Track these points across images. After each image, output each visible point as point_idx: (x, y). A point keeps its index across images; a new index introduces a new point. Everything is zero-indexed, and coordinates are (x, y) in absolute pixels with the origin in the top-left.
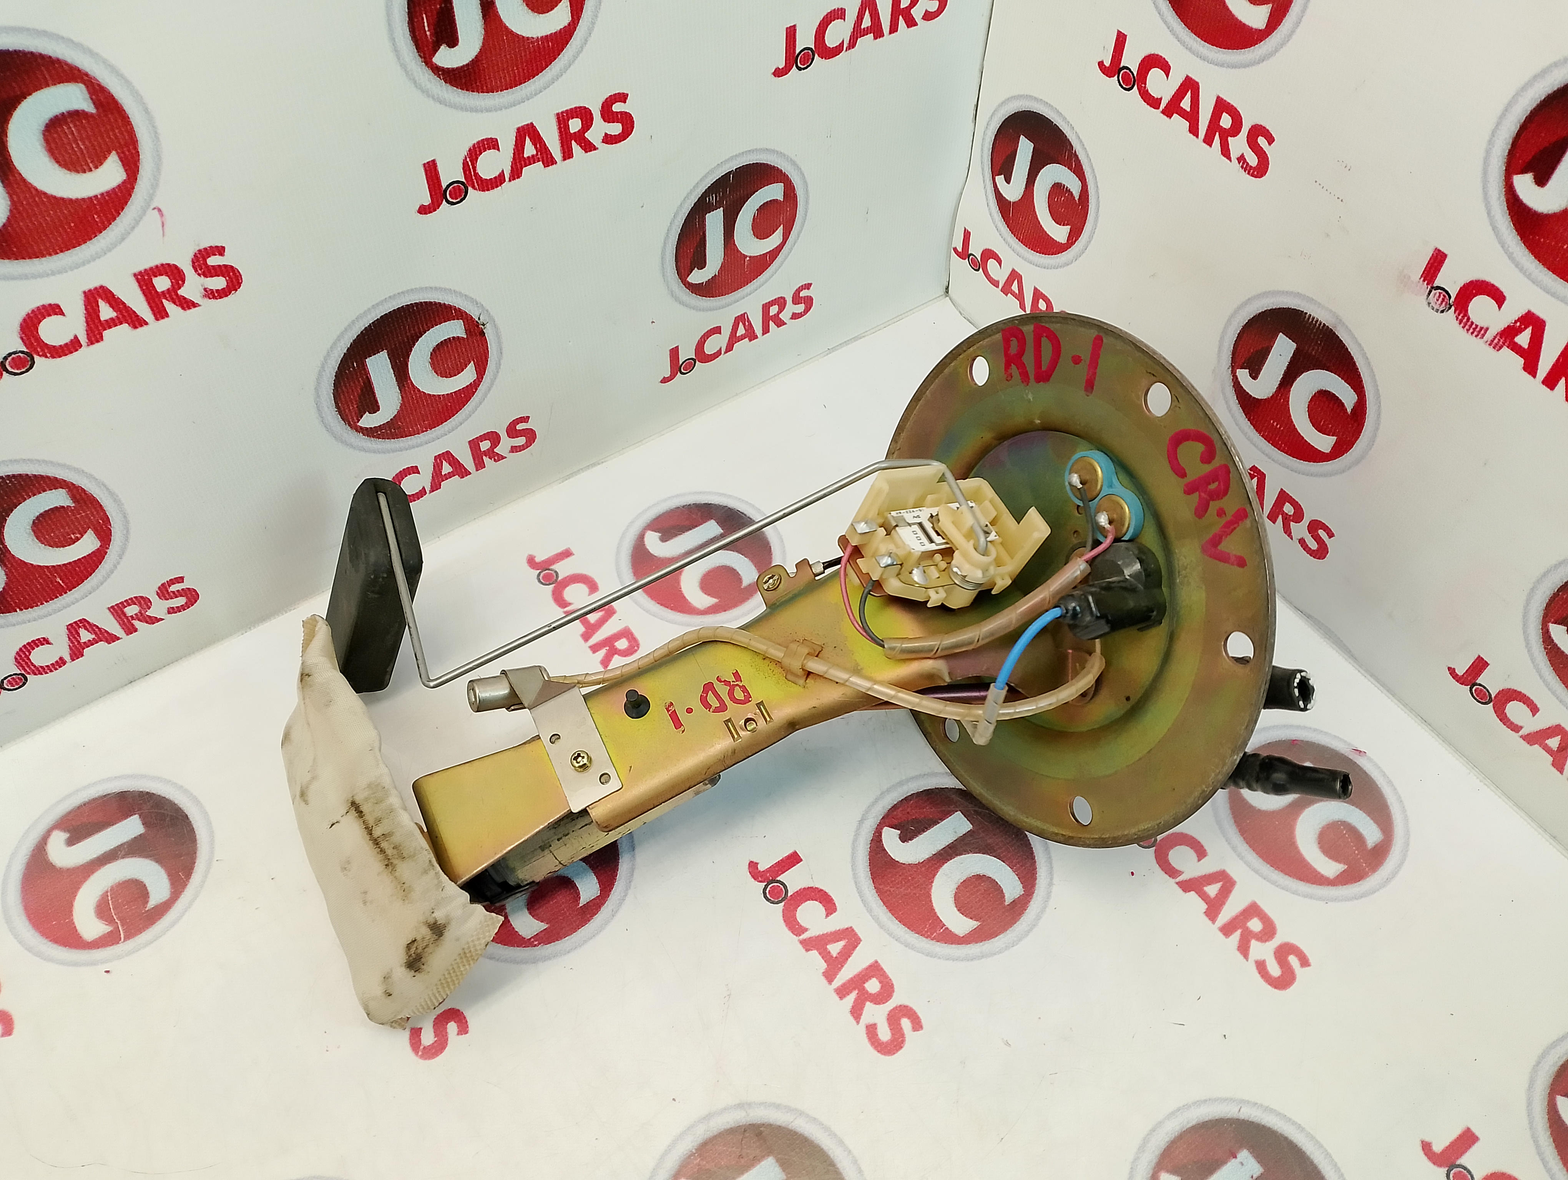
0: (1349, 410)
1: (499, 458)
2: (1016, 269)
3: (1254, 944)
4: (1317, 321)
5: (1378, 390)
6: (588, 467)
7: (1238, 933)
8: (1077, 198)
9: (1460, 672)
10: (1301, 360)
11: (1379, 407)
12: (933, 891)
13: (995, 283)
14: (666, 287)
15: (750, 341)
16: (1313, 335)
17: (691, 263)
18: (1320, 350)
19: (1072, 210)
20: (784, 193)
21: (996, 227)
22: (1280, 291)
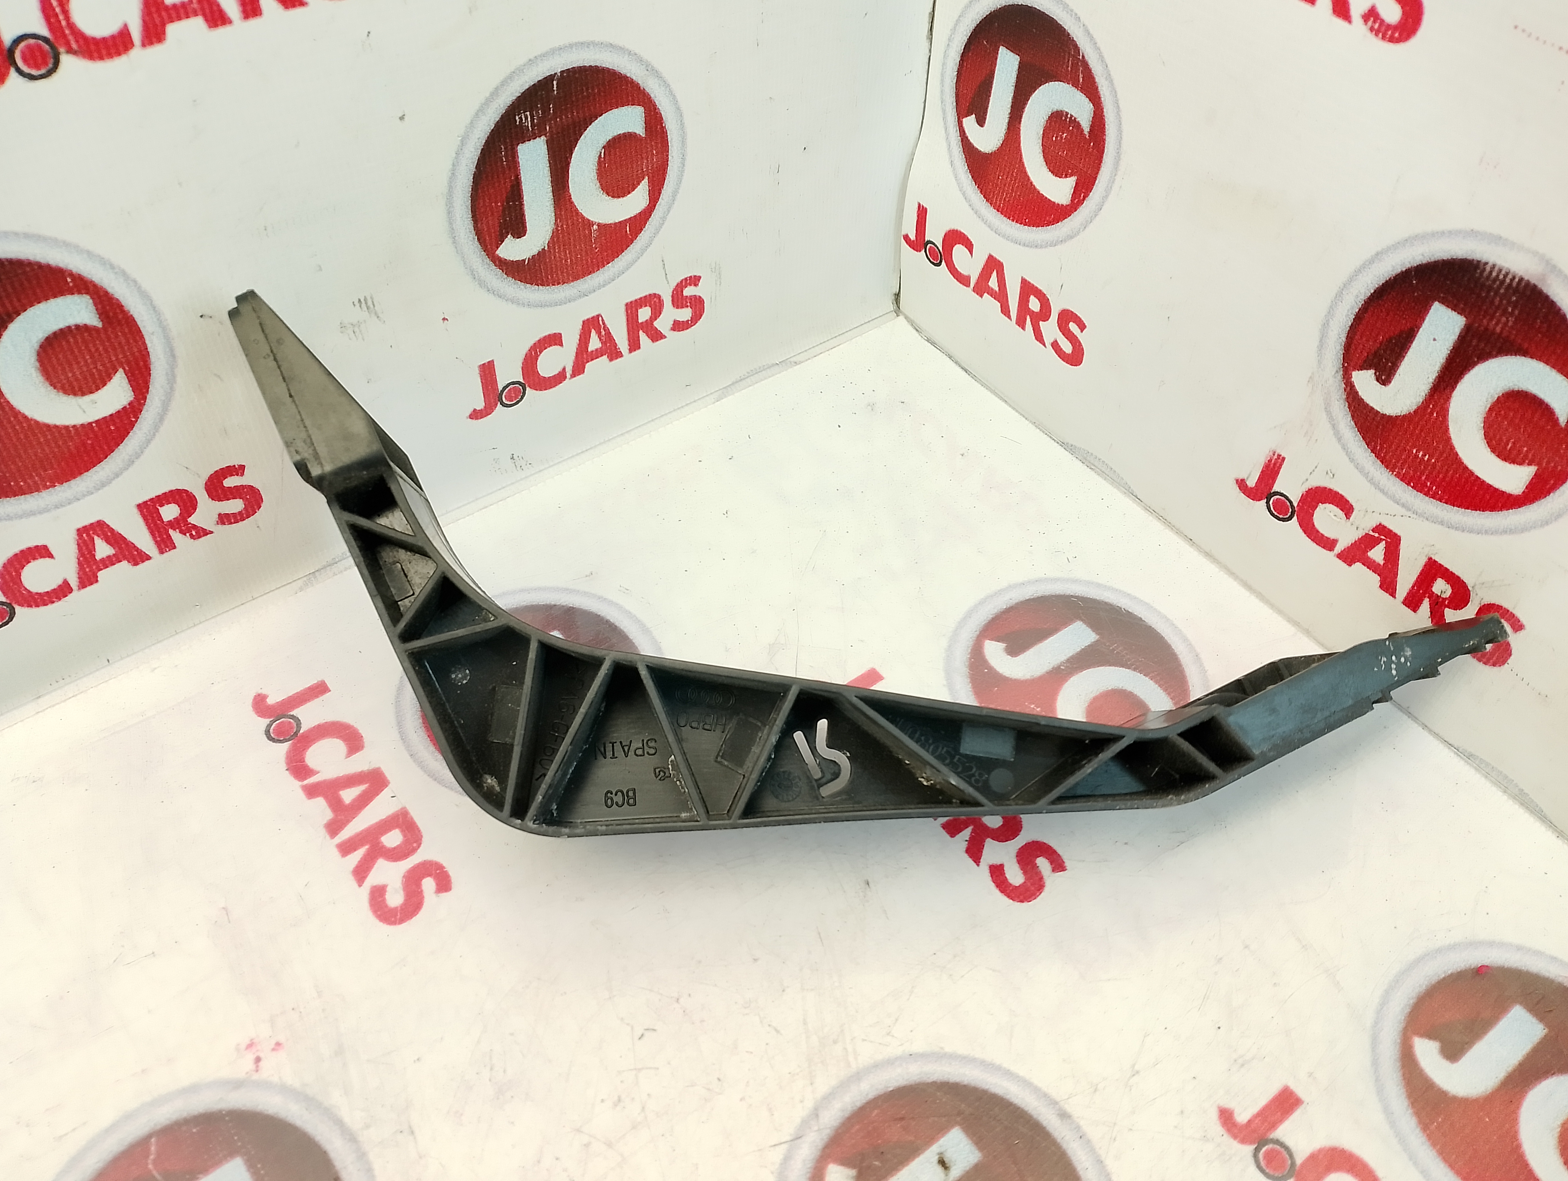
0: (1562, 420)
1: (199, 532)
2: (994, 255)
4: (1507, 274)
8: (1087, 131)
10: (1474, 342)
13: (964, 280)
14: (462, 262)
15: (611, 360)
16: (1498, 299)
17: (500, 226)
18: (1510, 324)
19: (1080, 150)
20: (645, 123)
21: (964, 194)
22: (1437, 232)
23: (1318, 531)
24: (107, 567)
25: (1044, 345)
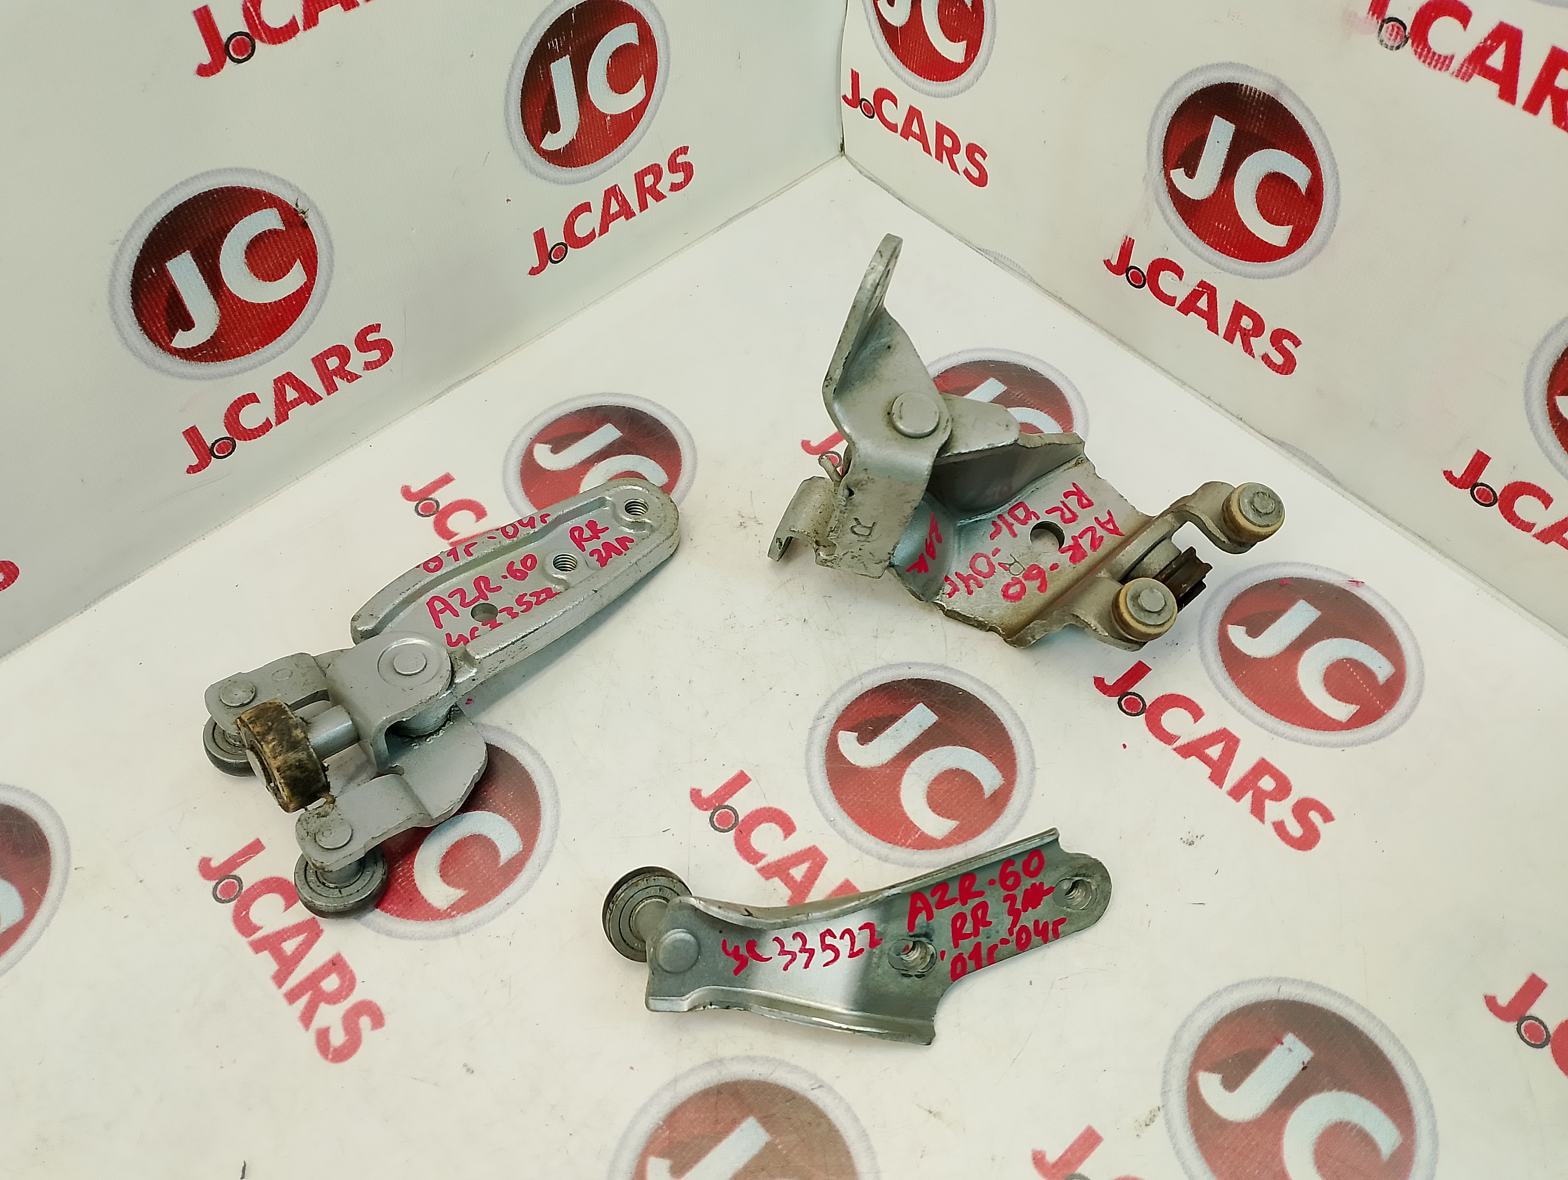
0: (1303, 191)
1: (353, 377)
2: (914, 106)
3: (1268, 804)
4: (1256, 91)
5: (1333, 159)
6: (460, 382)
7: (1249, 795)
8: (969, 5)
9: (1458, 474)
10: (1243, 142)
11: (1337, 178)
12: (901, 793)
13: (893, 128)
14: (517, 156)
15: (627, 219)
16: (1253, 109)
17: (542, 126)
18: (1262, 127)
19: (966, 21)
20: (639, 35)
21: (885, 60)
22: (1210, 66)
23: (1163, 292)
24: (295, 407)
25: (958, 173)
